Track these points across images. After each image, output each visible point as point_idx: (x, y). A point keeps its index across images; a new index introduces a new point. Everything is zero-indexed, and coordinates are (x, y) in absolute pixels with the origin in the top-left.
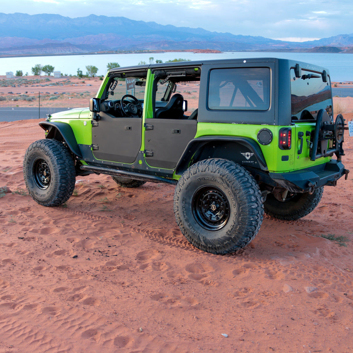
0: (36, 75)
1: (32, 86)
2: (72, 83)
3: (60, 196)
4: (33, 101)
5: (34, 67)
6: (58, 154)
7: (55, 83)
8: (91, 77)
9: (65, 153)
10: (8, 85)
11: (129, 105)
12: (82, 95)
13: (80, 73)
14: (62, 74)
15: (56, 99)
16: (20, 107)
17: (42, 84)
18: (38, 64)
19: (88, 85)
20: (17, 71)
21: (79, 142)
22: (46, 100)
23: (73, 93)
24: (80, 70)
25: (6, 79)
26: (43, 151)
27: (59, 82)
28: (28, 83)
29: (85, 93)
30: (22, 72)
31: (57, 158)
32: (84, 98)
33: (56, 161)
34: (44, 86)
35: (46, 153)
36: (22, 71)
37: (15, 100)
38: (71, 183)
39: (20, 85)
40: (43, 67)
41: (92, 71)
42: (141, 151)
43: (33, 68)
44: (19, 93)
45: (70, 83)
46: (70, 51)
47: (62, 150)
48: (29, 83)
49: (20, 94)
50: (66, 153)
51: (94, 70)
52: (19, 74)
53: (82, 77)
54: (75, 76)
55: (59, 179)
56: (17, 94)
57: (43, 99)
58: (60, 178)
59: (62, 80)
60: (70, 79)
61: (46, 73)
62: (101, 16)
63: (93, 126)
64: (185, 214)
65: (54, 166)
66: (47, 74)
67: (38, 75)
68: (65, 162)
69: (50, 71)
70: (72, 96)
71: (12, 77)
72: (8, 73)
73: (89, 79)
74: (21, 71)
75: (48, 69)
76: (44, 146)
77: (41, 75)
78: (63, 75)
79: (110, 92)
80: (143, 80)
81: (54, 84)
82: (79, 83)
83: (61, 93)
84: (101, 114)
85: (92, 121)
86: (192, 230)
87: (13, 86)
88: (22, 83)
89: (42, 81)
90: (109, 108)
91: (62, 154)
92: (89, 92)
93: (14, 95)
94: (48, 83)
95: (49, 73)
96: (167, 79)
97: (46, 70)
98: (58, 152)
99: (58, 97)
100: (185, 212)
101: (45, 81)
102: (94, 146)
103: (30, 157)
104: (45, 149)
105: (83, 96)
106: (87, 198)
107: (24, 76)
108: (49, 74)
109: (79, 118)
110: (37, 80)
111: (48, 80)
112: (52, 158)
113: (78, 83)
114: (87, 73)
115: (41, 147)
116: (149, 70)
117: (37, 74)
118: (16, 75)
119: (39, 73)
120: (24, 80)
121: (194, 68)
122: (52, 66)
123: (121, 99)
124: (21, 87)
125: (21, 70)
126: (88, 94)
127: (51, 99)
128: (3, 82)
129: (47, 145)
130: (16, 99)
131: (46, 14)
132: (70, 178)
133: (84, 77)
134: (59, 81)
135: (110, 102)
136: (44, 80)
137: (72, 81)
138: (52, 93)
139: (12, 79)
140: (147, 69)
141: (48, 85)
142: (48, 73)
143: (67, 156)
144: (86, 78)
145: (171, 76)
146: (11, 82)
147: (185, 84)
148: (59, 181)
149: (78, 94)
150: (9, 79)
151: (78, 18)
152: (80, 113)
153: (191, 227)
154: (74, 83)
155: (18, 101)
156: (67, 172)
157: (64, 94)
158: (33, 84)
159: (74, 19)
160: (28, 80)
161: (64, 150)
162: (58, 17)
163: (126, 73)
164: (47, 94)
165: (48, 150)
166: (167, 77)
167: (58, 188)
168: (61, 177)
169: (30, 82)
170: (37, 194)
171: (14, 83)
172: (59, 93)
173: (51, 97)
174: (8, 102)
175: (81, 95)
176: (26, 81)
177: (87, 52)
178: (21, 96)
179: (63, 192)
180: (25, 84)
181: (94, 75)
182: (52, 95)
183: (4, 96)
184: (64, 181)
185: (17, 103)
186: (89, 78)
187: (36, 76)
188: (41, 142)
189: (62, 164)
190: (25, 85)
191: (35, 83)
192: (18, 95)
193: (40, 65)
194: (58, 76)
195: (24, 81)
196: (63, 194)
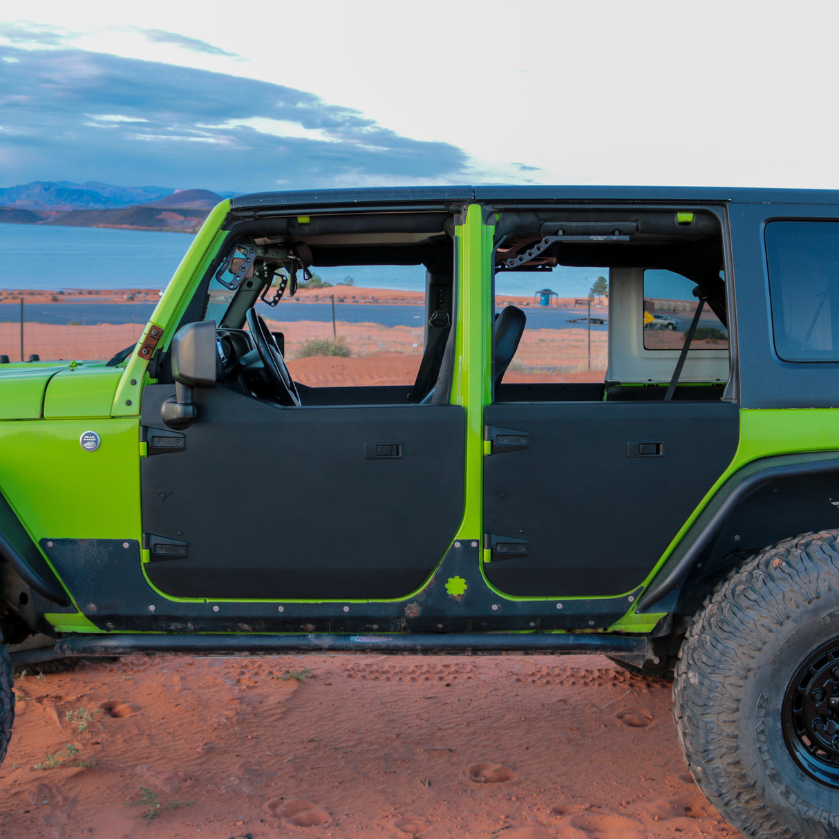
21: (37, 534)
42: (462, 541)
64: (766, 756)
85: (145, 430)
86: (800, 806)
96: (538, 249)
100: (765, 748)
102: (158, 540)
109: (42, 418)
116: (474, 212)
121: (675, 212)
140: (462, 202)
145: (560, 238)
153: (793, 797)
163: (314, 217)
166: (539, 242)
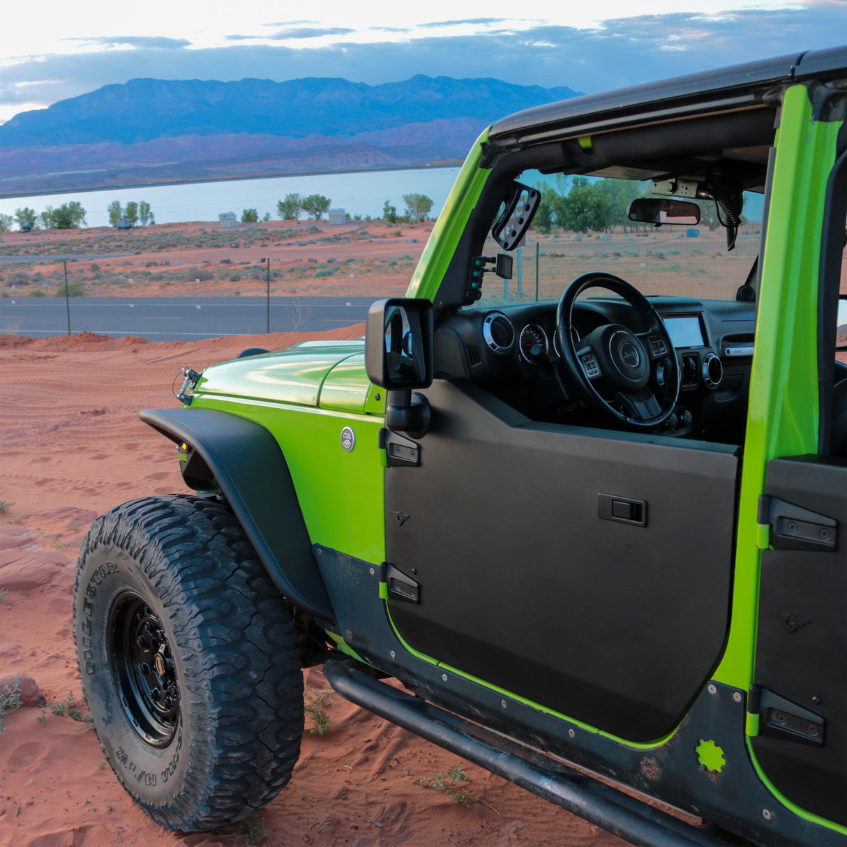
0: (288, 218)
1: (277, 245)
2: (372, 236)
3: (221, 804)
4: (275, 281)
5: (283, 201)
6: (211, 593)
7: (331, 236)
8: (416, 222)
9: (248, 581)
10: (223, 243)
11: (607, 334)
12: (395, 264)
13: (390, 212)
14: (348, 216)
15: (331, 275)
16: (244, 295)
17: (302, 240)
18: (292, 194)
19: (409, 239)
20: (245, 211)
22: (306, 278)
23: (372, 261)
24: (391, 205)
25: (218, 230)
26: (139, 569)
27: (340, 234)
28: (268, 239)
29: (402, 259)
30: (256, 213)
31: (200, 619)
32: (397, 272)
33: (196, 630)
34: (305, 245)
35: (153, 582)
36: (257, 211)
37: (234, 280)
38: (278, 739)
39: (251, 243)
40: (304, 201)
41: (419, 208)
42: (719, 686)
43: (280, 203)
44: (246, 261)
45: (366, 236)
46: (366, 162)
47: (233, 564)
48: (271, 238)
49: (249, 263)
50: (254, 584)
51: (423, 204)
52: (250, 217)
53: (394, 222)
54: (379, 219)
55: (211, 726)
56: (241, 264)
57: (299, 275)
58: (216, 724)
59: (347, 229)
60: (367, 227)
61: (311, 214)
62: (439, 78)
63: (391, 462)
65: (187, 659)
66: (313, 217)
67: (292, 219)
68: (243, 638)
69: (320, 208)
70: (369, 268)
71: (234, 225)
72: (224, 217)
73: (412, 226)
74: (255, 210)
75: (316, 206)
76: (145, 542)
77: (299, 219)
78: (350, 219)
79: (492, 260)
80: (675, 188)
81: (328, 240)
82: (388, 236)
83: (344, 262)
84: (437, 394)
85: (384, 434)
87: (233, 245)
88: (256, 239)
89: (302, 233)
90: (484, 356)
91: (229, 592)
92: (411, 257)
93: (233, 268)
94: (314, 237)
95: (318, 213)
97: (312, 207)
98: (209, 583)
99: (336, 270)
101: (308, 233)
102: (395, 574)
103: (92, 580)
104: (146, 561)
105: (396, 267)
106: (371, 755)
107: (261, 222)
108: (318, 217)
109: (318, 406)
110: (290, 230)
111: (315, 230)
112: (180, 613)
113: (384, 237)
114: (407, 213)
115: (132, 545)
116: (794, 101)
117: (290, 217)
118: (243, 220)
119: (294, 215)
120: (259, 230)
122: (325, 198)
123: (559, 300)
124: (253, 247)
125: (253, 209)
126: (409, 262)
127: (318, 276)
128: (211, 237)
129: (157, 539)
130: (236, 276)
131: (314, 79)
132: (270, 717)
133: (399, 222)
134: (342, 232)
135: (492, 317)
136: (307, 231)
137: (372, 230)
138: (322, 260)
139: (232, 230)
140: (777, 85)
141: (315, 241)
142: (316, 214)
143: (255, 601)
144: (404, 224)
146: (230, 237)
147: (647, 236)
148: (210, 738)
149: (384, 262)
150: (227, 230)
151: (386, 85)
152: (326, 376)
154: (377, 237)
155: (241, 282)
156: (254, 691)
157: (349, 264)
158: (279, 240)
159: (377, 87)
160: (270, 230)
161: (244, 568)
162: (340, 83)
163: (596, 136)
164: (310, 263)
165: (162, 566)
167: (207, 770)
168: (221, 716)
169: (274, 234)
170: (124, 759)
171: (237, 238)
172: (340, 260)
173: (319, 271)
174: (217, 283)
175: (390, 266)
176: (265, 234)
177: (408, 163)
178: (248, 268)
179: (232, 788)
180: (262, 239)
181: (423, 217)
182: (322, 266)
183: (210, 270)
184: (236, 737)
185: (238, 285)
186: (412, 224)
187: (288, 221)
188: (135, 517)
189: (228, 646)
190: (262, 242)
191: (284, 238)
192: (242, 266)
193: (297, 195)
194: (340, 221)
195: (259, 233)
196: (236, 797)
